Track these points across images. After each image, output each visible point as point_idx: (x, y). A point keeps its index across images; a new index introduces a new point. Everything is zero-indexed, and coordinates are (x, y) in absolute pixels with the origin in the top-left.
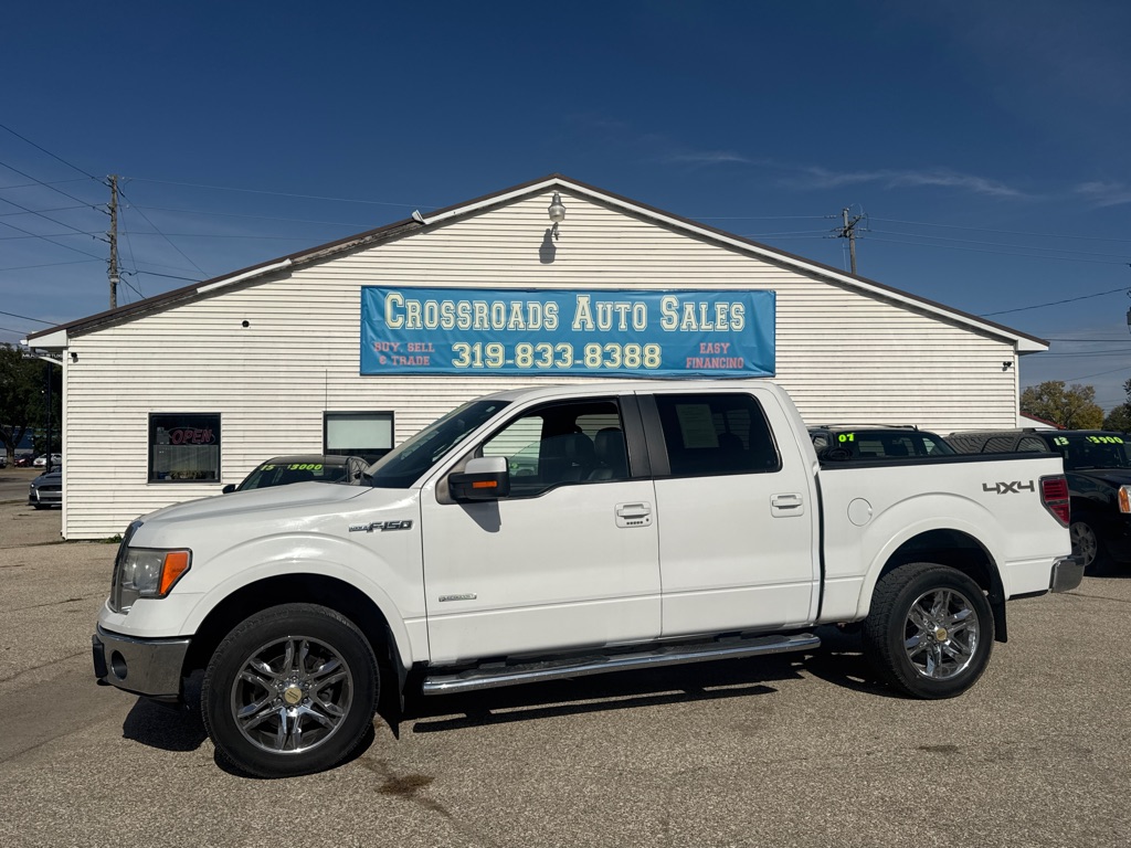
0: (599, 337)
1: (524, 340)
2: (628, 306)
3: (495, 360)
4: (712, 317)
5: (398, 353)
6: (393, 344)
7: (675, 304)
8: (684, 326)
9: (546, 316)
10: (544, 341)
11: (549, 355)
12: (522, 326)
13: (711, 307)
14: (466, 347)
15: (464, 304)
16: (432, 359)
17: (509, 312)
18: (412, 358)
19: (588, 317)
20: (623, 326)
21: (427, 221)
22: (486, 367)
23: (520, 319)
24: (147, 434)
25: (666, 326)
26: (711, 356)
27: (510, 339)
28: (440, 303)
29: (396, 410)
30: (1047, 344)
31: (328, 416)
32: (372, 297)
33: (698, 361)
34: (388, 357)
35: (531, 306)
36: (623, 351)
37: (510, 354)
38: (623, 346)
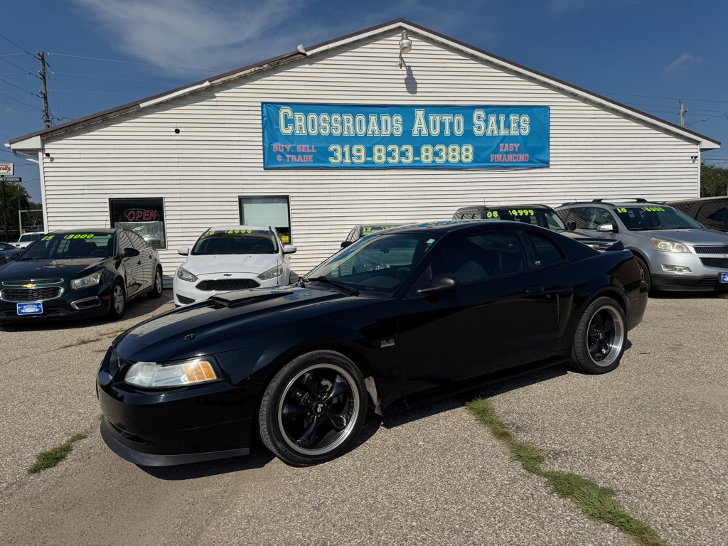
0: (432, 140)
1: (378, 143)
2: (451, 118)
3: (359, 158)
4: (508, 126)
5: (290, 153)
6: (286, 146)
7: (483, 115)
8: (489, 132)
9: (394, 124)
10: (393, 143)
11: (396, 154)
12: (377, 133)
13: (507, 118)
14: (338, 147)
15: (336, 116)
16: (314, 158)
17: (368, 122)
18: (300, 156)
19: (423, 126)
20: (447, 132)
21: (309, 53)
22: (353, 163)
23: (376, 128)
24: (108, 214)
25: (477, 132)
26: (507, 153)
27: (369, 143)
28: (318, 115)
29: (291, 195)
30: (719, 143)
31: (242, 200)
32: (270, 111)
33: (498, 156)
34: (284, 156)
35: (383, 118)
36: (447, 150)
37: (369, 153)
38: (447, 146)
